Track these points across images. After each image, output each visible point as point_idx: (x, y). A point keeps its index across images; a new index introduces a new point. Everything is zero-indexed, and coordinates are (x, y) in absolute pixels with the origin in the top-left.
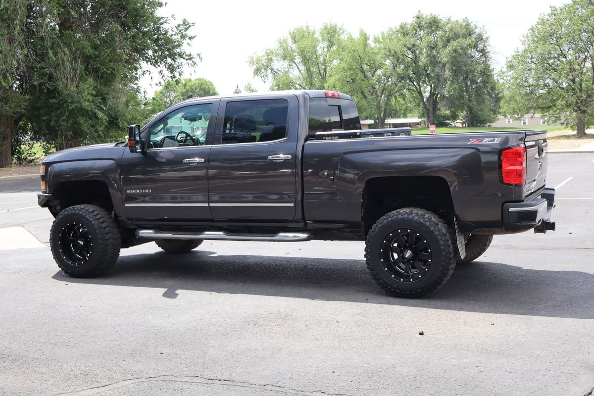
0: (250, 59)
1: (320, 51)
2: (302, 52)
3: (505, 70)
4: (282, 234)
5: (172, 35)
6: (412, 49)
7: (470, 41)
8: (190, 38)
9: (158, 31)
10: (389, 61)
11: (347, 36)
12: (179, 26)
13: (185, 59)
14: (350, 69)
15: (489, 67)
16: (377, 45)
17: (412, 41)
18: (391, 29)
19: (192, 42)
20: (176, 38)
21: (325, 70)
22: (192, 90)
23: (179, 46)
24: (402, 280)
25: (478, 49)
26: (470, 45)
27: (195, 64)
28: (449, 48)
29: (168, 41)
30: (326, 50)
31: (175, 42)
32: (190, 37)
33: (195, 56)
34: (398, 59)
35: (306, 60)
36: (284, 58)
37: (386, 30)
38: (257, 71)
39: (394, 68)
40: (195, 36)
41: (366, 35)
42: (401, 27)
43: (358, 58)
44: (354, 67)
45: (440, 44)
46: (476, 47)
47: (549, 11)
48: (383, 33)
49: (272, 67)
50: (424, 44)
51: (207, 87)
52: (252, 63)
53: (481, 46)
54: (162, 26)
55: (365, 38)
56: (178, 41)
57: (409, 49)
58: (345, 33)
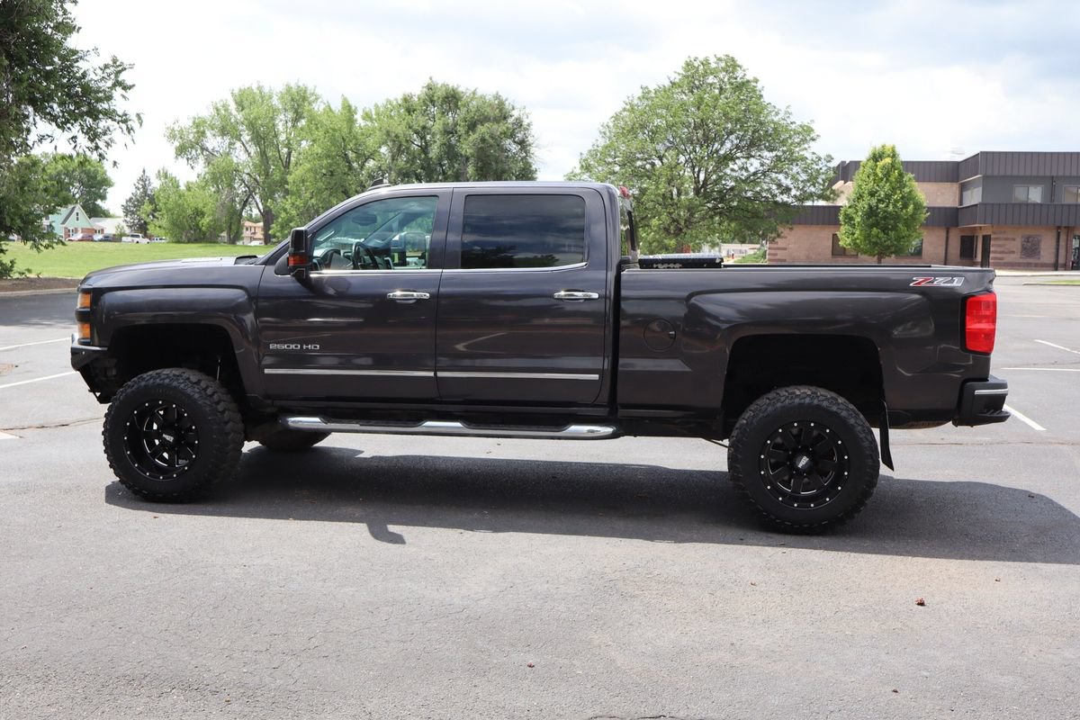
0: (169, 131)
1: (280, 127)
2: (252, 126)
3: (578, 171)
5: (94, 81)
6: (422, 132)
7: (504, 128)
8: (126, 88)
9: (69, 73)
10: (386, 148)
11: (322, 107)
12: (106, 66)
13: (115, 120)
14: (328, 157)
15: (531, 166)
16: (369, 123)
17: (422, 121)
18: (389, 102)
19: (129, 93)
20: (102, 86)
21: (289, 154)
22: (68, 171)
23: (106, 99)
25: (516, 139)
26: (505, 133)
28: (474, 137)
30: (290, 124)
31: (101, 92)
33: (133, 117)
34: (399, 147)
35: (258, 138)
36: (223, 133)
37: (381, 102)
38: (181, 151)
39: (393, 160)
40: (134, 86)
41: (350, 106)
42: (405, 100)
43: (340, 140)
44: (334, 153)
45: (461, 130)
46: (512, 136)
47: (639, 93)
48: (377, 106)
49: (203, 145)
50: (437, 126)
51: (92, 169)
52: (172, 136)
53: (520, 136)
54: (76, 65)
55: (349, 111)
56: (107, 92)
57: (417, 132)
58: (320, 100)
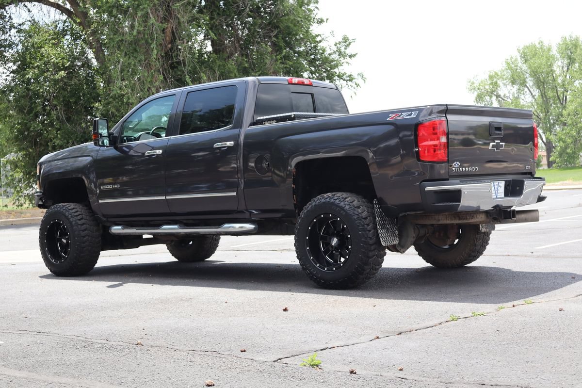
0: (470, 84)
1: (558, 72)
4: (226, 225)
5: (330, 54)
8: (350, 57)
9: (315, 51)
12: (338, 43)
13: (344, 80)
20: (335, 57)
23: (336, 66)
24: (326, 269)
27: (357, 85)
29: (326, 61)
30: (565, 69)
31: (332, 61)
32: (350, 55)
35: (540, 83)
36: (513, 82)
40: (357, 54)
49: (497, 93)
52: (472, 89)
54: (319, 44)
56: (337, 60)
